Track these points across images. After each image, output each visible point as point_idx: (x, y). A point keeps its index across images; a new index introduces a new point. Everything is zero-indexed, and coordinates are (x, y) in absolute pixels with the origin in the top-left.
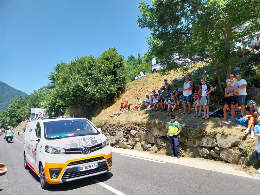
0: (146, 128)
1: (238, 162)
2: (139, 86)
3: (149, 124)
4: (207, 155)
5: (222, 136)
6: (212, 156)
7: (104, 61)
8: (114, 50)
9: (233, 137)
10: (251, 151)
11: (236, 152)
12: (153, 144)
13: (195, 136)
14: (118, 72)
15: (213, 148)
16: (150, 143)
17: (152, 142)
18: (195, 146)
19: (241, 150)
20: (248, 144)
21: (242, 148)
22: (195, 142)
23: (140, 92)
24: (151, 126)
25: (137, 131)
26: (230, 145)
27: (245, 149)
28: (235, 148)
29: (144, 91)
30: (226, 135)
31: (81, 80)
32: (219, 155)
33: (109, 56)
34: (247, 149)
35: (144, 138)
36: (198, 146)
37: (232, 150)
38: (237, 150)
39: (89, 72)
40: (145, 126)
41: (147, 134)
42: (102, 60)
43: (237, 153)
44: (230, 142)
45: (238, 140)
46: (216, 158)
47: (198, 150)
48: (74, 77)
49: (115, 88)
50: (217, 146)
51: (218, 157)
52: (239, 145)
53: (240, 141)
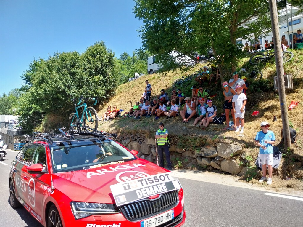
0: (139, 137)
1: (239, 173)
2: (133, 88)
3: (143, 133)
4: (207, 166)
5: (224, 144)
6: (212, 167)
7: (90, 57)
8: (102, 44)
9: (235, 146)
10: (253, 161)
11: (237, 162)
12: (147, 155)
13: (194, 146)
14: (108, 72)
15: (213, 159)
16: (144, 154)
17: (146, 153)
18: (194, 156)
19: (243, 160)
20: (250, 153)
21: (244, 157)
22: (194, 151)
23: (134, 96)
24: (146, 135)
25: (129, 141)
26: (232, 154)
27: (248, 158)
28: (237, 157)
29: (138, 94)
30: (228, 143)
31: (61, 80)
32: (220, 165)
33: (95, 52)
34: (249, 159)
35: (137, 148)
36: (197, 157)
37: (233, 160)
38: (239, 160)
39: (72, 70)
40: (138, 135)
41: (141, 144)
42: (88, 57)
43: (239, 163)
44: (231, 151)
45: (240, 149)
46: (217, 169)
47: (197, 161)
48: (53, 77)
49: (104, 91)
50: (217, 156)
51: (218, 168)
52: (241, 155)
53: (242, 150)
